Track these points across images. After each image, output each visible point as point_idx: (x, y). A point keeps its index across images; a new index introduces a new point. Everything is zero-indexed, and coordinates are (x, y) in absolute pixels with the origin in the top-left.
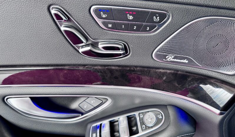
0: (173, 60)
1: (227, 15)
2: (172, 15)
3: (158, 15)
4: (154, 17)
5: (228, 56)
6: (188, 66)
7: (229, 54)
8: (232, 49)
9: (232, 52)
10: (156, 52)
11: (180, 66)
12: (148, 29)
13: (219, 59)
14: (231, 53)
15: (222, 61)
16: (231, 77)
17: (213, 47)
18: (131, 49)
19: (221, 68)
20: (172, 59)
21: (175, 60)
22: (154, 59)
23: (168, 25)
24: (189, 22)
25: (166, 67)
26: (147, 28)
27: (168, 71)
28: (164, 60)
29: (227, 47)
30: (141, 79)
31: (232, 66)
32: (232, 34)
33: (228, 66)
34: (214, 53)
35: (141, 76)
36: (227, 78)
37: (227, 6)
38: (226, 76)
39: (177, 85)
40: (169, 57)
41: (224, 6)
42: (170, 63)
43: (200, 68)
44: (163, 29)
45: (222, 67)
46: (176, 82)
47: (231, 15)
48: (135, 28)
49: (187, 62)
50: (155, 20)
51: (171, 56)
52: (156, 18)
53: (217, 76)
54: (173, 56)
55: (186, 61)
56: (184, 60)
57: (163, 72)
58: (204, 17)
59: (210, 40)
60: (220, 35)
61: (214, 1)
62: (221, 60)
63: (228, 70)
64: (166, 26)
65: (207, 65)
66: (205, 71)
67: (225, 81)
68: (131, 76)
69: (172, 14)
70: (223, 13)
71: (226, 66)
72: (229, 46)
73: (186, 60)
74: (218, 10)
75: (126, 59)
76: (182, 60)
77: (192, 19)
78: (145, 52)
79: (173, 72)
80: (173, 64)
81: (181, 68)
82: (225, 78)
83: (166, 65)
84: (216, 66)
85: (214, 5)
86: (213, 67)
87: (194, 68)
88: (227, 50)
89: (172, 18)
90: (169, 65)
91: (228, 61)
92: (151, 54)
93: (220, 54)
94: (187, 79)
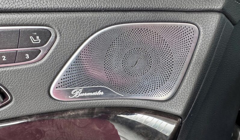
0: (83, 95)
1: (138, 19)
2: (59, 31)
3: (36, 34)
4: (30, 37)
5: (154, 76)
6: (106, 99)
7: (155, 73)
8: (157, 65)
9: (158, 69)
10: (54, 88)
11: (95, 101)
12: (28, 57)
13: (144, 82)
14: (156, 71)
15: (148, 83)
16: (164, 104)
17: (132, 66)
18: (10, 92)
19: (150, 93)
20: (81, 93)
21: (86, 94)
22: (55, 99)
23: (57, 46)
24: (89, 37)
25: (76, 107)
26: (26, 56)
27: (81, 112)
28: (70, 97)
29: (149, 63)
30: (43, 132)
31: (162, 88)
32: (151, 45)
33: (157, 88)
34: (135, 74)
35: (41, 128)
36: (160, 106)
37: (134, 6)
38: (157, 103)
39: (98, 129)
40: (76, 92)
41: (130, 7)
42: (80, 99)
43: (123, 99)
44: (52, 53)
45: (150, 91)
46: (95, 124)
47: (144, 19)
48: (4, 60)
49: (102, 93)
50: (34, 42)
51: (78, 90)
52: (35, 39)
53: (147, 105)
54: (81, 89)
55: (100, 93)
56: (98, 92)
57: (73, 115)
58: (107, 27)
59: (125, 58)
60: (137, 48)
61: (114, 1)
62: (146, 82)
63: (159, 95)
64: (56, 48)
65: (130, 93)
66: (130, 100)
67: (158, 110)
68: (26, 132)
69: (58, 28)
70: (132, 17)
71: (154, 90)
72: (151, 62)
73: (100, 91)
74: (125, 14)
75: (10, 108)
76: (95, 92)
77: (92, 32)
78: (36, 91)
79: (86, 111)
80: (85, 100)
81: (97, 104)
82: (157, 107)
83: (75, 104)
84: (142, 92)
85: (116, 7)
86: (139, 95)
87: (115, 100)
88: (150, 67)
89: (61, 35)
90: (79, 102)
91: (155, 82)
92: (46, 92)
93: (144, 74)
94: (109, 118)
